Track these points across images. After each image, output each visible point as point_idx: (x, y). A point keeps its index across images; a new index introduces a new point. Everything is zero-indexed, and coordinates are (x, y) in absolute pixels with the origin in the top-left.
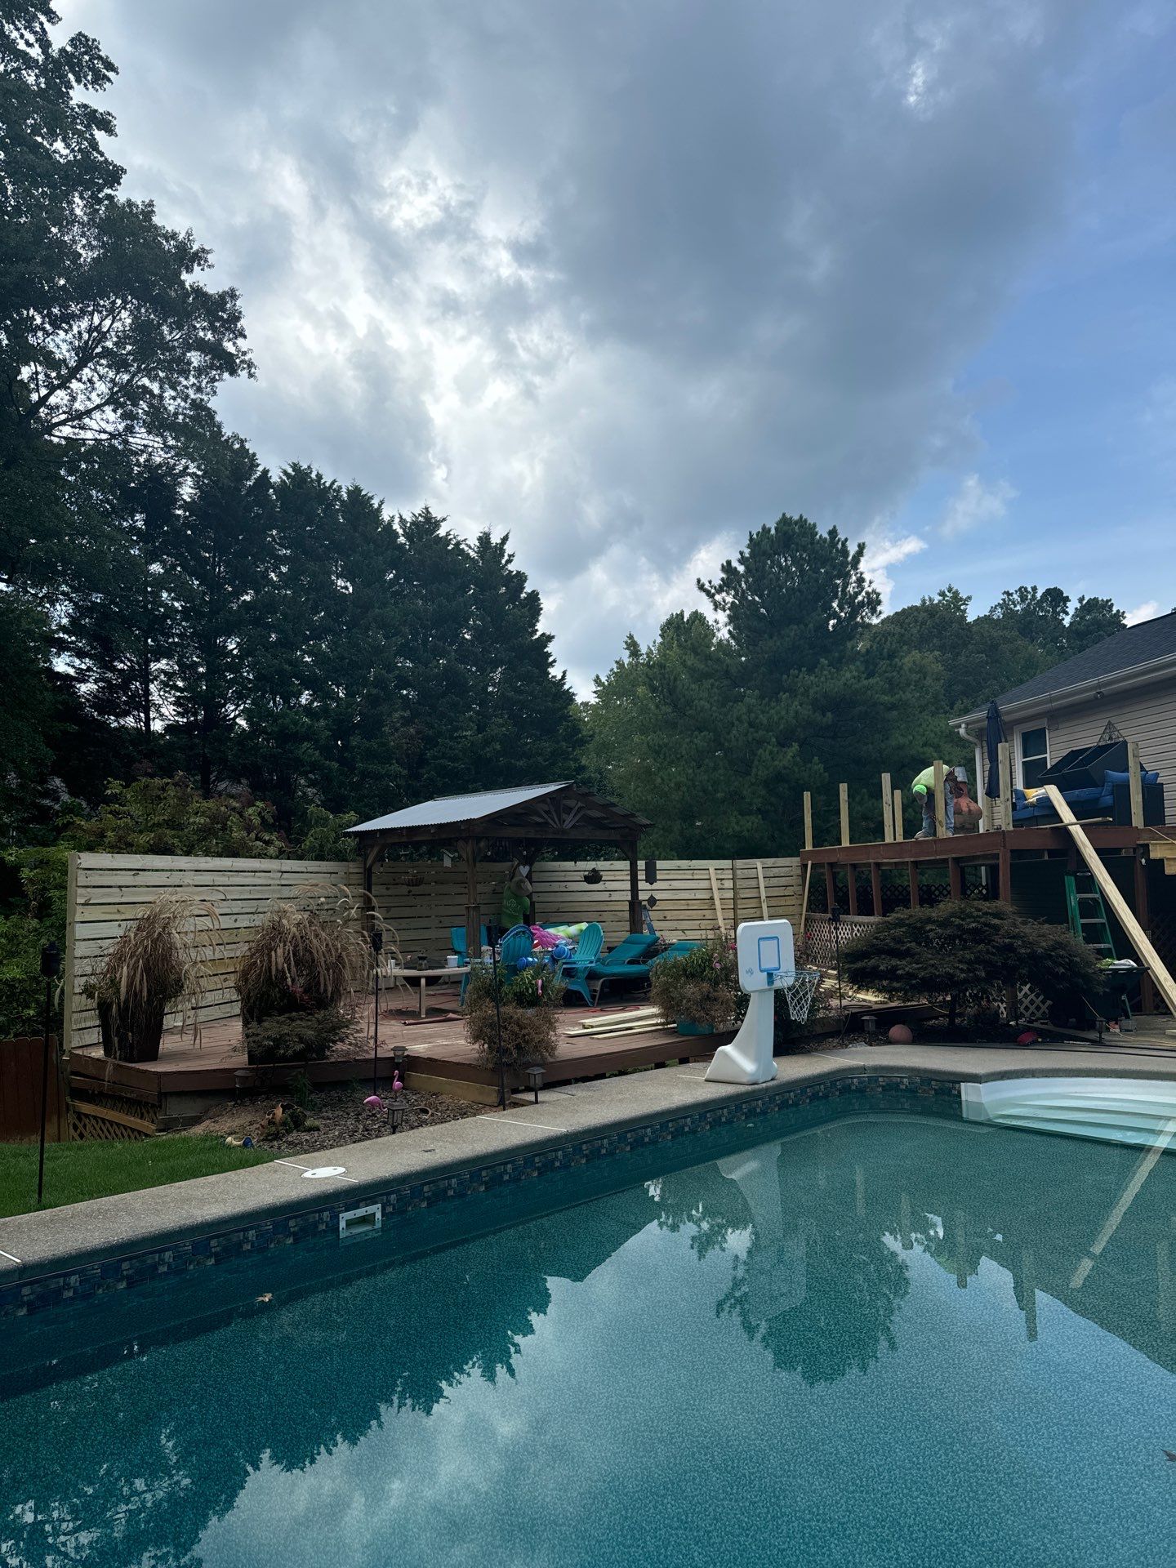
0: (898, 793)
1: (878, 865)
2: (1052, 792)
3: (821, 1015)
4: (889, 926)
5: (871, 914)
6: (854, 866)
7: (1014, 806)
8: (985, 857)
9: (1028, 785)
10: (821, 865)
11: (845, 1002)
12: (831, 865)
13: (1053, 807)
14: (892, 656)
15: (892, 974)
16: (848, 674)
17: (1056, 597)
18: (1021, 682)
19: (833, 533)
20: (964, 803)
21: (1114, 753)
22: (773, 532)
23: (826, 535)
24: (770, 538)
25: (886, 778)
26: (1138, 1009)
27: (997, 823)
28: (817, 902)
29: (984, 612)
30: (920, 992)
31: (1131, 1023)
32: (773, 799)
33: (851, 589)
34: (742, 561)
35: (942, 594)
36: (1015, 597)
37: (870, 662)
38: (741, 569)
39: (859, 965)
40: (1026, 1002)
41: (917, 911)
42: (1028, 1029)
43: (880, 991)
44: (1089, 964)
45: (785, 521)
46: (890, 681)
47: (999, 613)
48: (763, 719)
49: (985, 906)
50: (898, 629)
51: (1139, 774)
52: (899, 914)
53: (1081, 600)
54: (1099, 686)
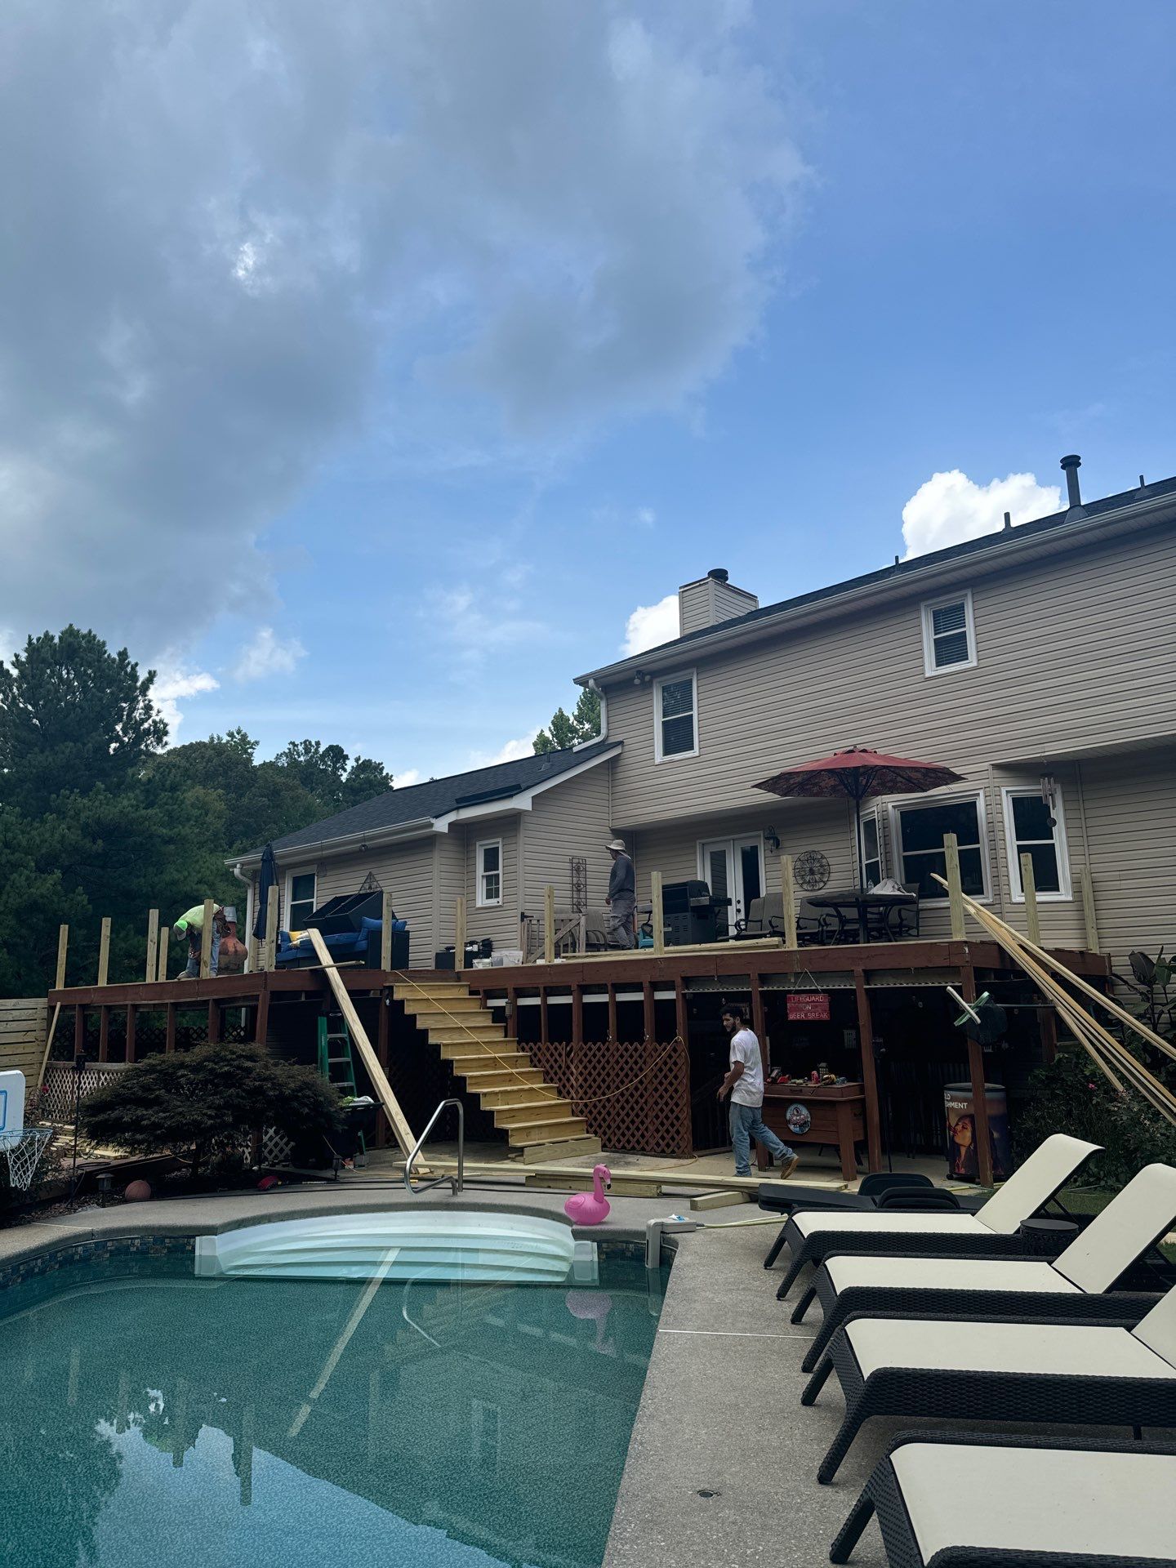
0: (165, 930)
1: (135, 1007)
2: (315, 935)
3: (49, 1178)
4: (138, 1073)
5: (122, 1060)
6: (109, 1008)
7: (278, 947)
8: (245, 998)
9: (294, 928)
10: (72, 1007)
11: (79, 1161)
12: (84, 1007)
13: (314, 950)
14: (174, 788)
15: (135, 1126)
16: (126, 802)
17: (337, 754)
18: (299, 828)
19: (123, 654)
20: (232, 943)
21: (371, 901)
22: (56, 640)
23: (115, 656)
24: (52, 647)
25: (154, 914)
26: (372, 1144)
27: (261, 963)
28: (63, 1048)
29: (271, 758)
30: (164, 1143)
31: (362, 1159)
32: (24, 931)
33: (137, 714)
34: (17, 663)
35: (231, 735)
36: (301, 748)
37: (150, 792)
38: (15, 672)
39: (101, 1117)
40: (271, 1145)
41: (171, 1056)
42: (268, 1173)
43: (121, 1145)
44: (331, 1103)
45: (70, 633)
46: (170, 814)
47: (284, 762)
48: (23, 840)
49: (240, 1048)
50: (183, 763)
51: (391, 921)
52: (153, 1059)
53: (357, 760)
54: (364, 839)
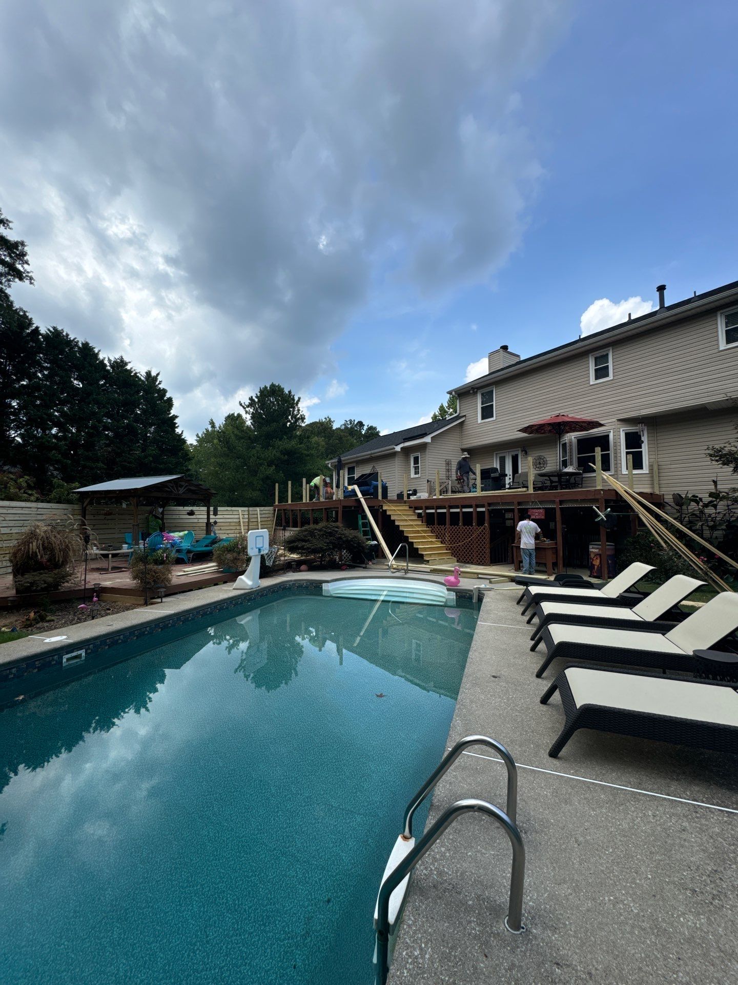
1: (300, 510)
2: (356, 487)
3: (277, 563)
4: (302, 531)
5: (297, 527)
6: (292, 510)
7: (344, 491)
8: (334, 508)
9: (349, 484)
10: (281, 510)
11: (286, 558)
12: (284, 510)
13: (356, 492)
14: (308, 437)
15: (302, 548)
16: (293, 442)
17: (361, 424)
18: (349, 451)
19: (290, 392)
20: (329, 489)
21: (374, 476)
22: (268, 388)
23: (287, 392)
24: (267, 390)
25: (304, 480)
26: (377, 557)
28: (279, 523)
29: (338, 426)
30: (312, 554)
31: (375, 561)
32: (265, 486)
33: (295, 412)
34: (257, 397)
35: (326, 419)
36: (349, 422)
37: (301, 439)
38: (256, 400)
39: (292, 545)
40: (345, 556)
41: (312, 526)
42: (344, 565)
43: (298, 554)
44: (364, 543)
45: (273, 385)
46: (307, 446)
47: (343, 427)
48: (263, 456)
49: (333, 524)
50: (311, 429)
51: (381, 483)
52: (306, 527)
53: (368, 426)
54: (371, 454)
